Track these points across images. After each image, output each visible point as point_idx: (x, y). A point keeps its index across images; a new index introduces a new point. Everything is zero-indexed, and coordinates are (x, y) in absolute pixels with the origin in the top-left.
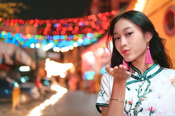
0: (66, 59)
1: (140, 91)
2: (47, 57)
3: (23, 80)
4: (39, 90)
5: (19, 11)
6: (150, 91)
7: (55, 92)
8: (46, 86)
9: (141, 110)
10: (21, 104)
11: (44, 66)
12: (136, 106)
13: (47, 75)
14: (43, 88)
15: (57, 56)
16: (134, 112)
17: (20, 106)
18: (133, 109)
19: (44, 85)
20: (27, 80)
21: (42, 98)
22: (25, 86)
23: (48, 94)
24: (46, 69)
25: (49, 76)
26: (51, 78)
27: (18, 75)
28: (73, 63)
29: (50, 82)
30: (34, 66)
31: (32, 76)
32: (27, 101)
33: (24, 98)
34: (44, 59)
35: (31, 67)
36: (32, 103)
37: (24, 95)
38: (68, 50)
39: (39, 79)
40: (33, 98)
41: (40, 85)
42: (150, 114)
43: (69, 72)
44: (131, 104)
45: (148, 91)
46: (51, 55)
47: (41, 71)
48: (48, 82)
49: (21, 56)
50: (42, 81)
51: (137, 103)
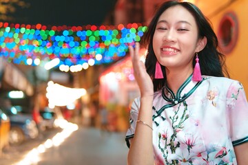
0: (76, 83)
1: (175, 120)
2: (49, 79)
3: (14, 110)
4: (38, 126)
5: (12, 10)
6: (187, 117)
7: (59, 130)
8: (47, 120)
9: (178, 145)
10: (11, 144)
11: (44, 92)
12: (171, 141)
13: (49, 105)
14: (43, 124)
15: (64, 78)
16: (171, 148)
17: (8, 147)
18: (170, 145)
19: (44, 119)
20: (19, 111)
21: (41, 137)
22: (16, 119)
23: (50, 131)
24: (48, 96)
25: (51, 106)
26: (54, 109)
27: (8, 103)
28: (87, 88)
29: (53, 114)
30: (30, 91)
31: (27, 105)
32: (19, 140)
33: (15, 137)
34: (45, 82)
35: (25, 92)
36: (26, 143)
37: (15, 132)
38: (80, 70)
39: (37, 109)
40: (29, 136)
41: (39, 119)
42: (189, 149)
43: (80, 101)
44: (165, 138)
45: (184, 118)
46: (56, 76)
47: (40, 99)
48: (51, 115)
49: (11, 76)
50: (42, 113)
51: (172, 137)
